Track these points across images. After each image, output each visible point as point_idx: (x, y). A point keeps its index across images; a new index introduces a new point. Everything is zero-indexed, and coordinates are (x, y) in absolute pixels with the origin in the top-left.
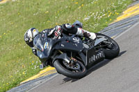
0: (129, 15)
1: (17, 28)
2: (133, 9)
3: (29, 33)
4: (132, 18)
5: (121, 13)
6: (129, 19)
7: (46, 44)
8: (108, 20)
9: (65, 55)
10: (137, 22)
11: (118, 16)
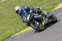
1: (10, 12)
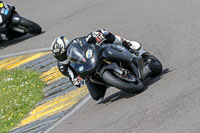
0: (39, 116)
2: (44, 108)
3: (60, 41)
4: (43, 121)
5: (27, 114)
6: (38, 122)
7: (89, 53)
8: (8, 123)
9: (115, 64)
10: (49, 126)
11: (23, 118)
